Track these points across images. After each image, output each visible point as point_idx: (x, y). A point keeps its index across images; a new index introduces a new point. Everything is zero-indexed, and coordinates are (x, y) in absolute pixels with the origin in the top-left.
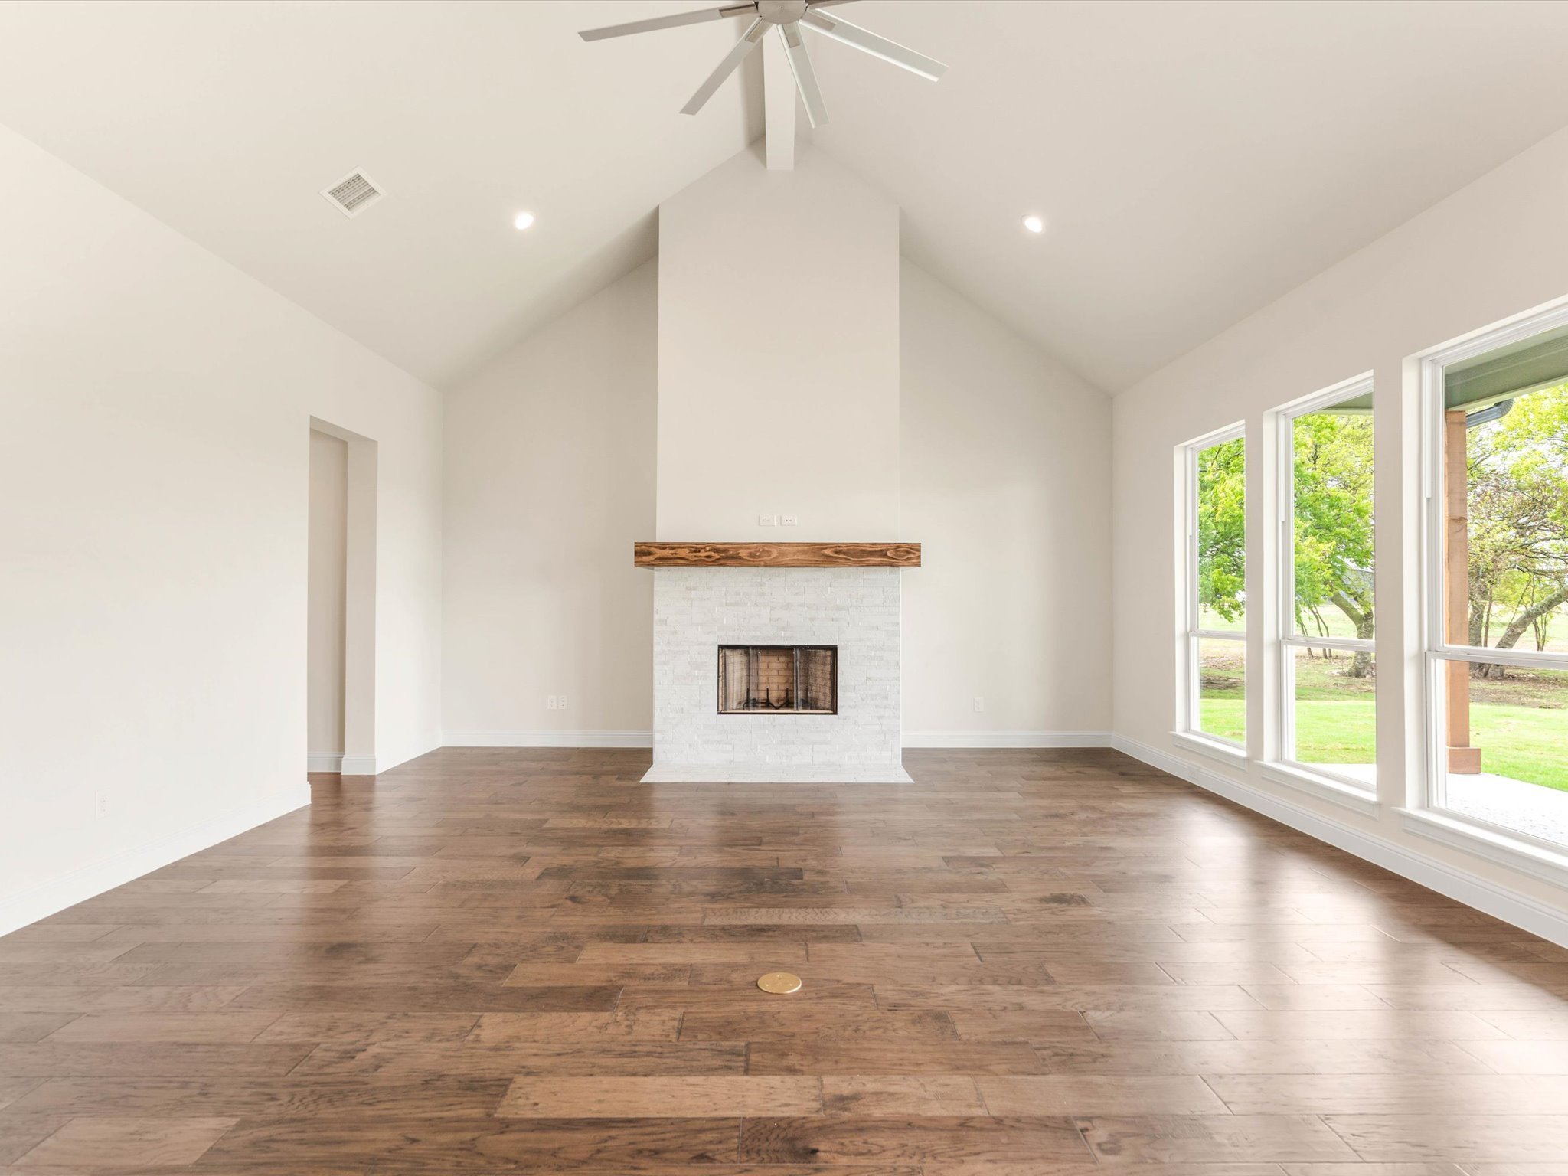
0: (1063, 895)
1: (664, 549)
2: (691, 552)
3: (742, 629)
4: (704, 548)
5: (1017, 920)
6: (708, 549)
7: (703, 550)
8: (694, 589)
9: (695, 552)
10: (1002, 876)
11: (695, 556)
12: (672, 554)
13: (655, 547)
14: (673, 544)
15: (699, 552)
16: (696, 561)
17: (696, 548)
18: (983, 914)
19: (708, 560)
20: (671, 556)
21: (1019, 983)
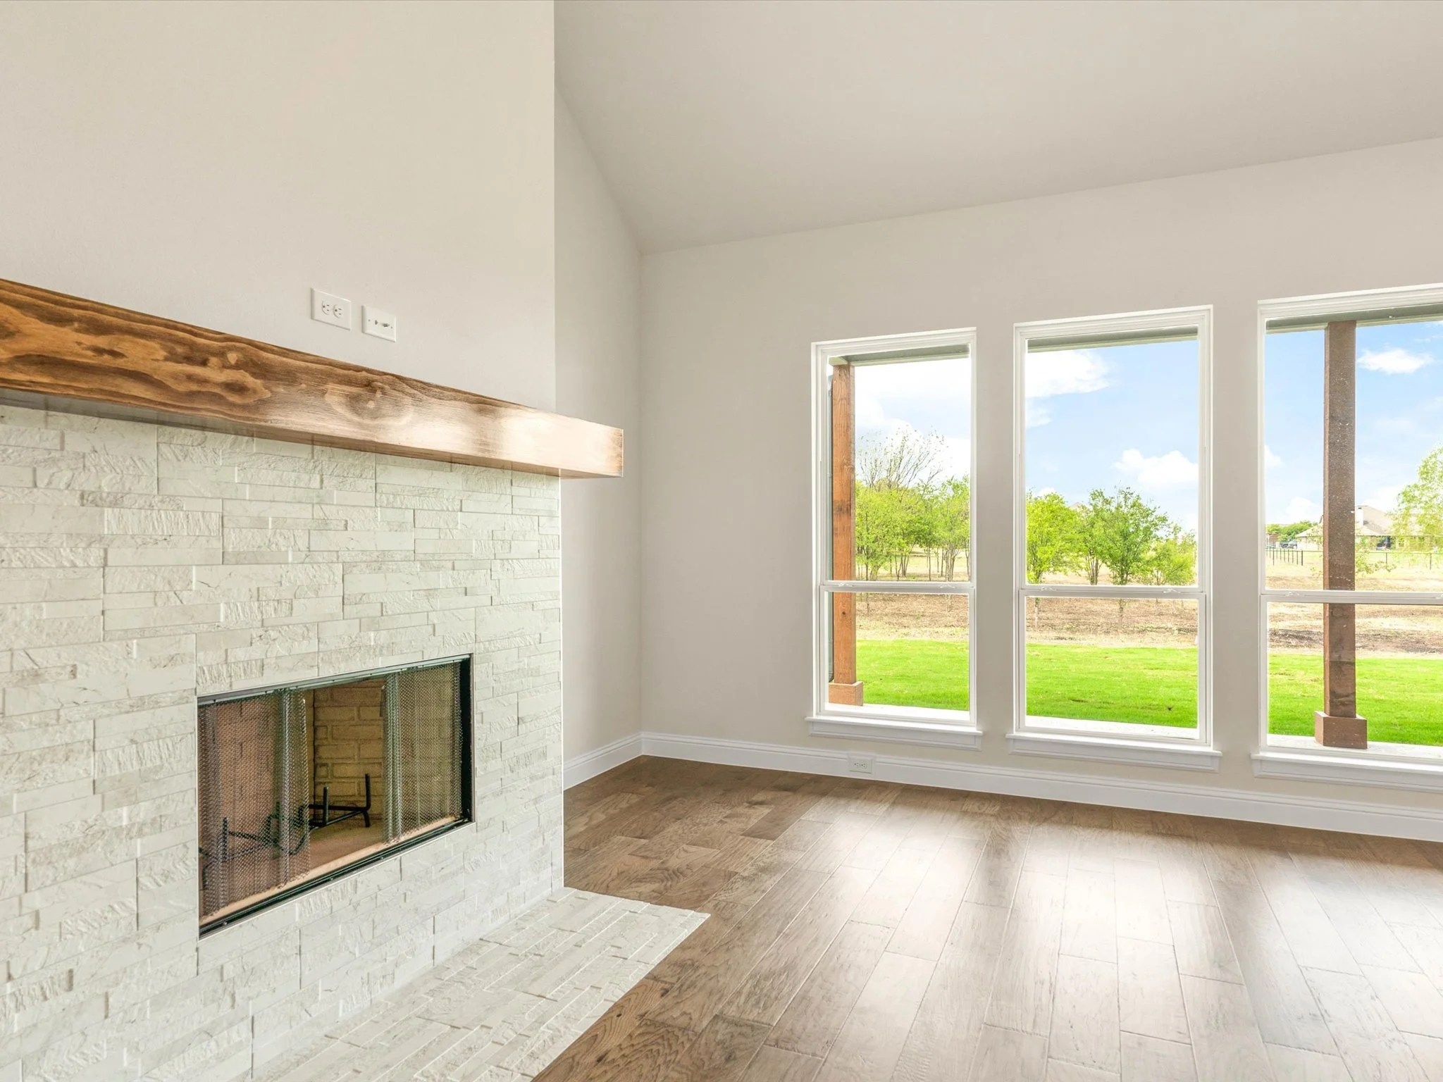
1: (61, 320)
2: (172, 357)
3: (273, 634)
4: (221, 354)
6: (232, 357)
7: (214, 360)
8: (115, 503)
9: (189, 360)
11: (190, 378)
12: (99, 351)
13: (18, 305)
14: (100, 308)
15: (204, 363)
16: (191, 395)
17: (192, 346)
19: (233, 398)
20: (90, 358)
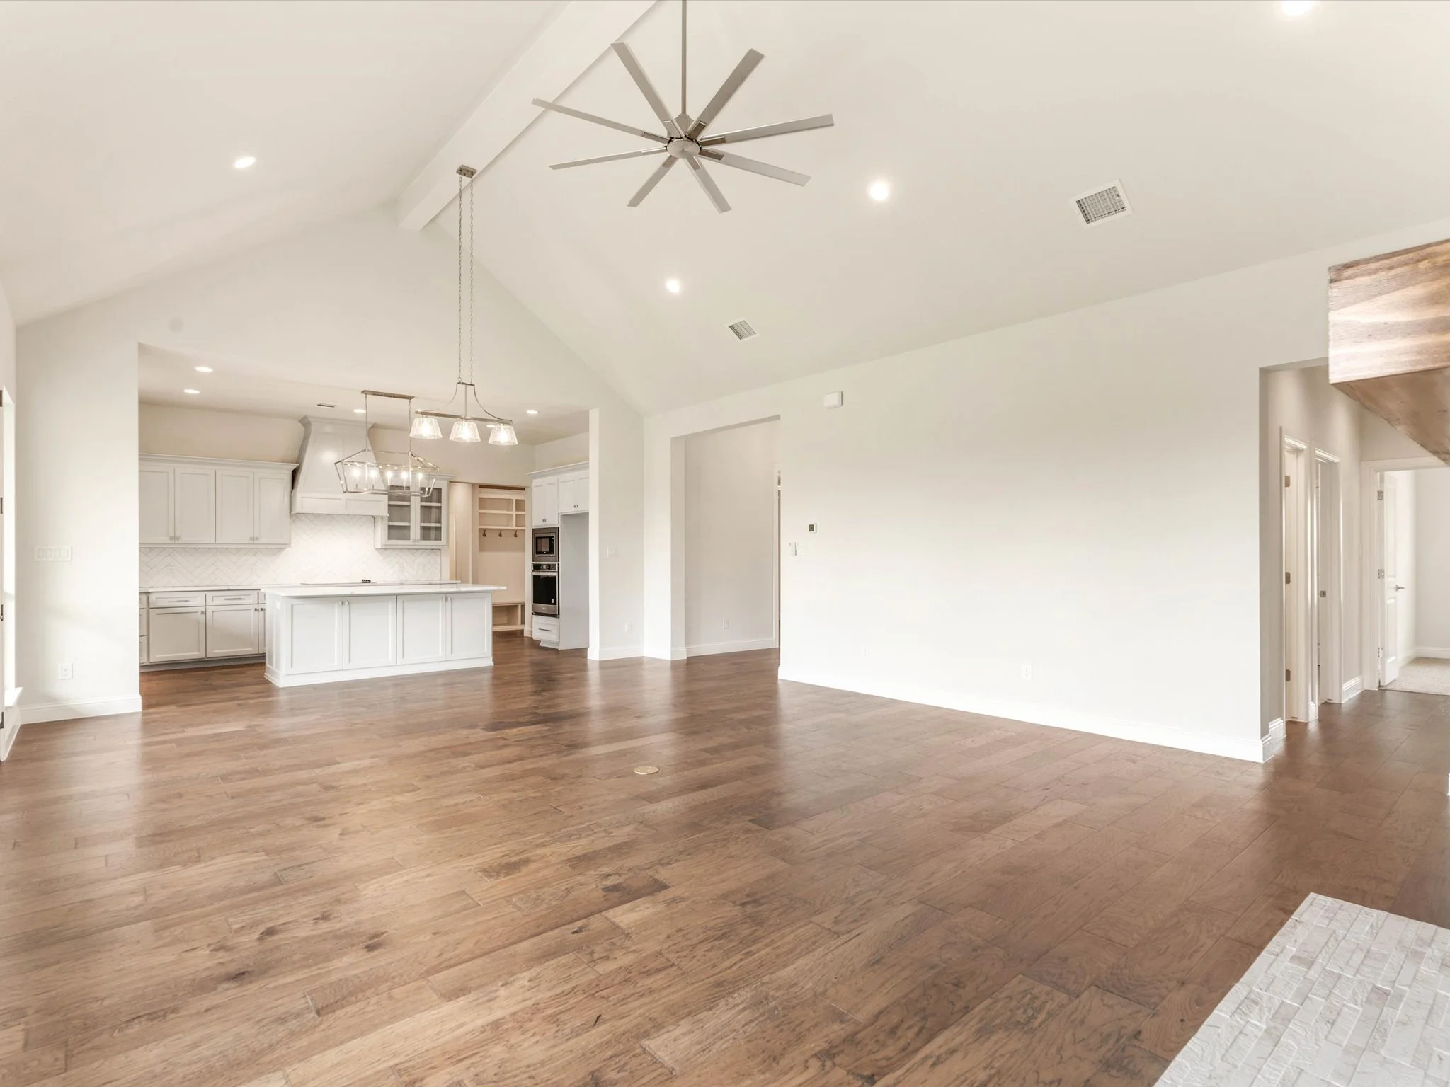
0: (508, 874)
5: (540, 837)
10: (581, 879)
18: (572, 835)
21: (520, 801)
